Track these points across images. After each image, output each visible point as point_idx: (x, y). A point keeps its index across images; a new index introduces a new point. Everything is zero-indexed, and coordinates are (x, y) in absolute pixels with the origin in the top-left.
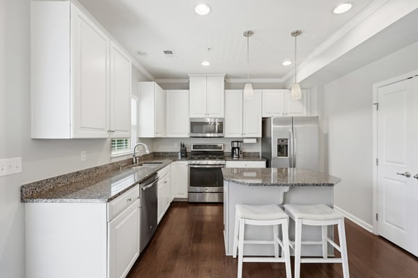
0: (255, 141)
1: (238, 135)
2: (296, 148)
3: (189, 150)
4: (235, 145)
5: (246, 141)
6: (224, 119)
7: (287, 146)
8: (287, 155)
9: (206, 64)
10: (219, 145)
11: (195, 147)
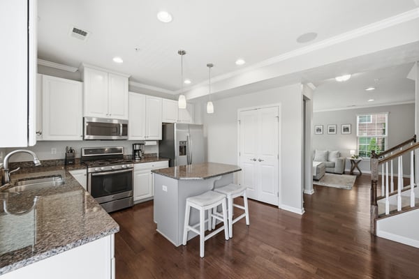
0: (155, 143)
1: (141, 138)
2: (192, 148)
3: (78, 156)
4: (137, 147)
5: (147, 143)
6: (127, 121)
7: (185, 147)
8: (185, 154)
9: (118, 60)
10: (119, 148)
11: (87, 151)
